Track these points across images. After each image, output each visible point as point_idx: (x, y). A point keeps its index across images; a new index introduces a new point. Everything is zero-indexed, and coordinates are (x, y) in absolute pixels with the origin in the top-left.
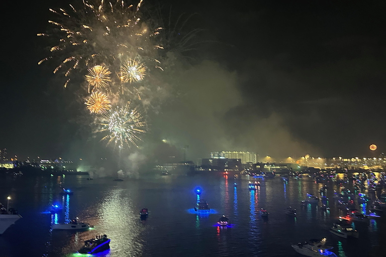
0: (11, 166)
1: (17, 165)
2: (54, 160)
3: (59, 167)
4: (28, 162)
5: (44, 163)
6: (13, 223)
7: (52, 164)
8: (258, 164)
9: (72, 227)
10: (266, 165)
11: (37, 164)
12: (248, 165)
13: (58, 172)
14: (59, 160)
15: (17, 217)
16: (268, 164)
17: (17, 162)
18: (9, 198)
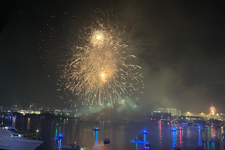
0: (39, 113)
1: (42, 112)
2: (62, 110)
3: (65, 114)
4: (48, 110)
5: (57, 112)
6: (39, 145)
7: (61, 112)
8: (182, 116)
9: (72, 147)
10: (187, 118)
11: (53, 112)
12: (175, 117)
13: (64, 117)
14: (65, 110)
15: (41, 142)
16: (188, 117)
17: (42, 110)
18: (37, 131)
